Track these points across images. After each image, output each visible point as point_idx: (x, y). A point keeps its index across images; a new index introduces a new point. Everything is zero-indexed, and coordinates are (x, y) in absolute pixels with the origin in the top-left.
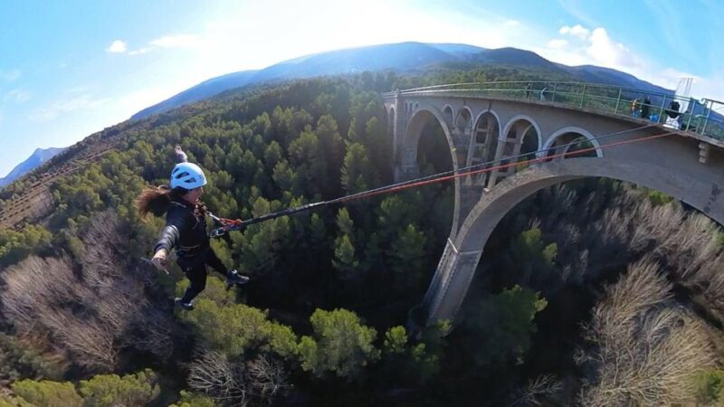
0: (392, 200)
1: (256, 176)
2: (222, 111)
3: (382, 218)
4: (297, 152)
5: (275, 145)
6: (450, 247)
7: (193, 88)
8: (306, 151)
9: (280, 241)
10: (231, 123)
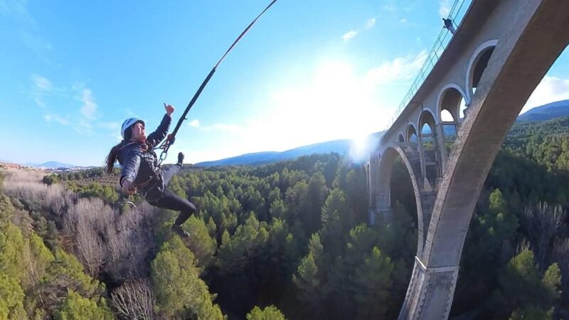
0: (360, 227)
1: (258, 207)
2: (249, 170)
3: (349, 245)
4: (292, 196)
5: (278, 190)
6: (419, 265)
7: (236, 157)
8: (298, 195)
9: (256, 251)
10: (254, 177)
